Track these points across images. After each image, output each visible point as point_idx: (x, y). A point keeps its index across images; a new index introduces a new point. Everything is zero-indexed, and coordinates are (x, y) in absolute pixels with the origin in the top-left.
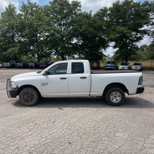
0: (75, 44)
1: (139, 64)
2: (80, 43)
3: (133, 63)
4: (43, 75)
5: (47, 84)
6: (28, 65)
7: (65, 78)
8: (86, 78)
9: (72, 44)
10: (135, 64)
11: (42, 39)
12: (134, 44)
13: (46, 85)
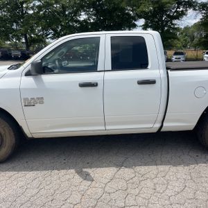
0: (85, 21)
1: (182, 54)
2: (92, 21)
3: (173, 52)
4: (28, 74)
5: (41, 100)
6: (11, 54)
7: (94, 85)
8: (153, 82)
9: (79, 21)
10: (176, 54)
11: (31, 12)
12: (173, 22)
13: (38, 106)
